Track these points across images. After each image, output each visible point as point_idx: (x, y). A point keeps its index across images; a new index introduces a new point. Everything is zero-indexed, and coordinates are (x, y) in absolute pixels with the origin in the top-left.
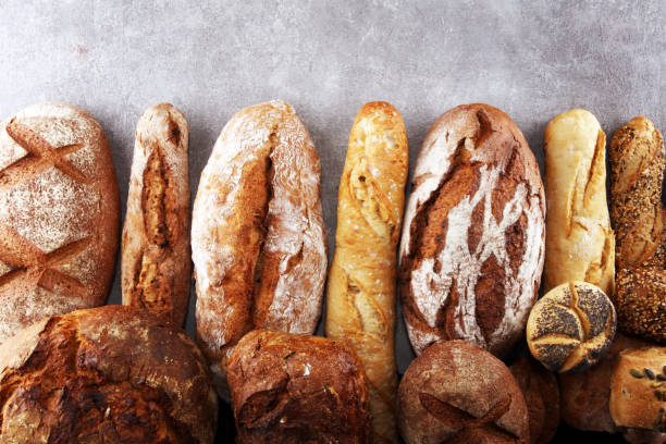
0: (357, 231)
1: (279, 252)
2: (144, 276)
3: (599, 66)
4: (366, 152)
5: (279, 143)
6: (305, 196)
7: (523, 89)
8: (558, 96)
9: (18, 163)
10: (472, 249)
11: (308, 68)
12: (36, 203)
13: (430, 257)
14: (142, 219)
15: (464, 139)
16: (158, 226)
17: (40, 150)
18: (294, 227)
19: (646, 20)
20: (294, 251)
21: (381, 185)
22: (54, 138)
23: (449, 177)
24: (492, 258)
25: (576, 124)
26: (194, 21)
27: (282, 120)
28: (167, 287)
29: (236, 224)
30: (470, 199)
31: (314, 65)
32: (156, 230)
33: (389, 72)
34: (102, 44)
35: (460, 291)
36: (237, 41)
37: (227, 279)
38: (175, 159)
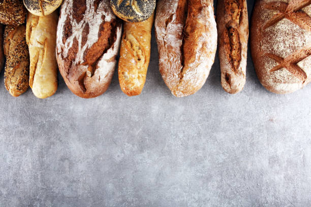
0: (141, 35)
1: (177, 24)
2: (238, 14)
3: (34, 120)
4: (137, 71)
5: (179, 75)
6: (166, 51)
7: (67, 108)
8: (52, 106)
9: (301, 59)
10: (87, 25)
11: (166, 115)
12: (291, 41)
13: (107, 22)
14: (241, 39)
15: (92, 76)
16: (233, 36)
17: (291, 67)
18: (170, 36)
19: (13, 141)
20: (170, 25)
21: (130, 55)
22: (285, 72)
23: (99, 59)
24: (78, 22)
25: (42, 89)
26: (220, 136)
27: (177, 86)
28: (227, 10)
29: (197, 33)
30: (88, 47)
31: (164, 116)
32: (233, 34)
33: (129, 114)
34: (263, 124)
35: (93, 7)
36: (200, 127)
37: (200, 9)
38: (227, 67)
